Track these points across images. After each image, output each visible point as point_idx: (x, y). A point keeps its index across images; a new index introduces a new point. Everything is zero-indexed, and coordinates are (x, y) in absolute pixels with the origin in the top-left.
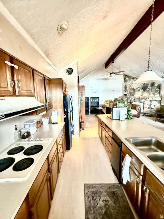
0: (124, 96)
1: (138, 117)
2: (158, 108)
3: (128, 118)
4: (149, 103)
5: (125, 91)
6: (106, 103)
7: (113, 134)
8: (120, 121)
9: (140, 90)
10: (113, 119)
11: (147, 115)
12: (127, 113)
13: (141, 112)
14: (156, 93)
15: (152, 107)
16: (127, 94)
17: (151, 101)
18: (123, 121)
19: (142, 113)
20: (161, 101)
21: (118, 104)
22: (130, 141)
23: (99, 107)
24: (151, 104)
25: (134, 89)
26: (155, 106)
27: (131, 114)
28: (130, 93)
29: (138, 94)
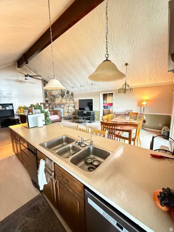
0: (46, 102)
1: (60, 121)
2: (74, 112)
3: (46, 124)
4: (67, 108)
5: (46, 97)
6: (19, 110)
7: (28, 145)
8: (39, 129)
9: (59, 97)
10: (30, 127)
11: (67, 118)
12: (45, 119)
13: (62, 116)
14: (71, 100)
15: (70, 111)
16: (48, 100)
17: (68, 107)
18: (41, 127)
19: (63, 118)
20: (75, 106)
21: (33, 110)
22: (45, 145)
23: (15, 116)
24: (69, 109)
25: (53, 96)
26: (71, 110)
27: (49, 119)
28: (51, 99)
29: (58, 100)
